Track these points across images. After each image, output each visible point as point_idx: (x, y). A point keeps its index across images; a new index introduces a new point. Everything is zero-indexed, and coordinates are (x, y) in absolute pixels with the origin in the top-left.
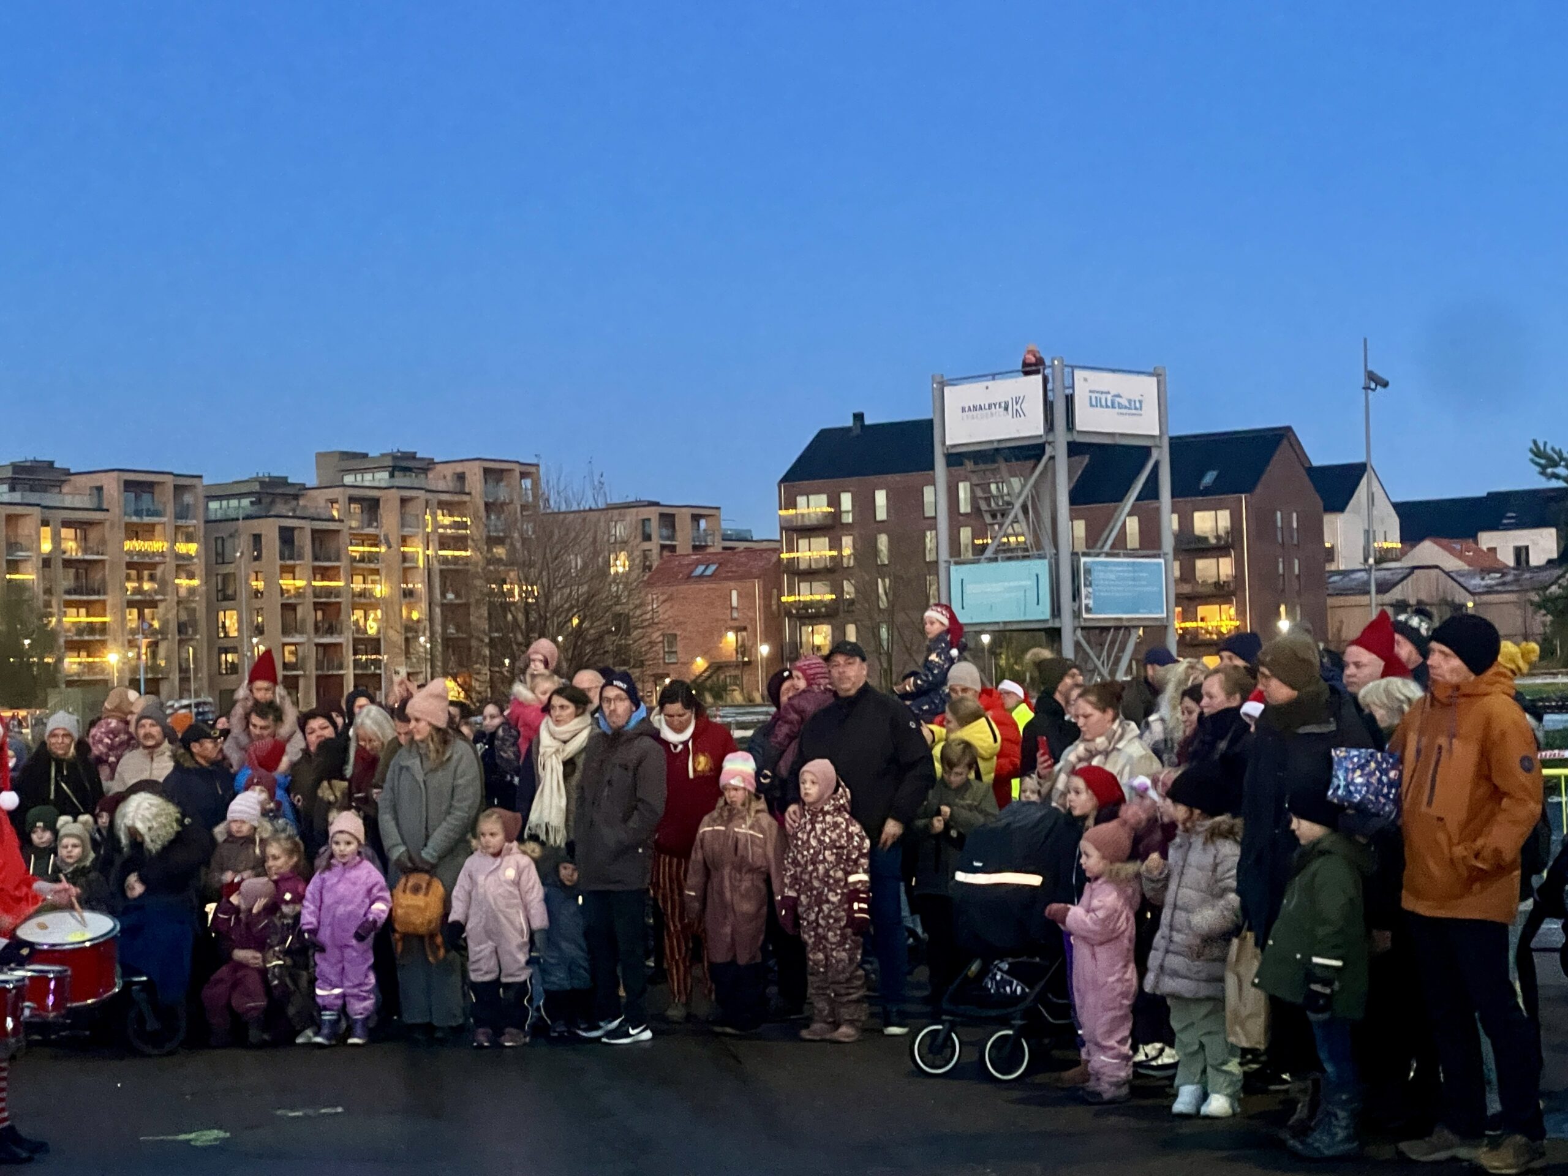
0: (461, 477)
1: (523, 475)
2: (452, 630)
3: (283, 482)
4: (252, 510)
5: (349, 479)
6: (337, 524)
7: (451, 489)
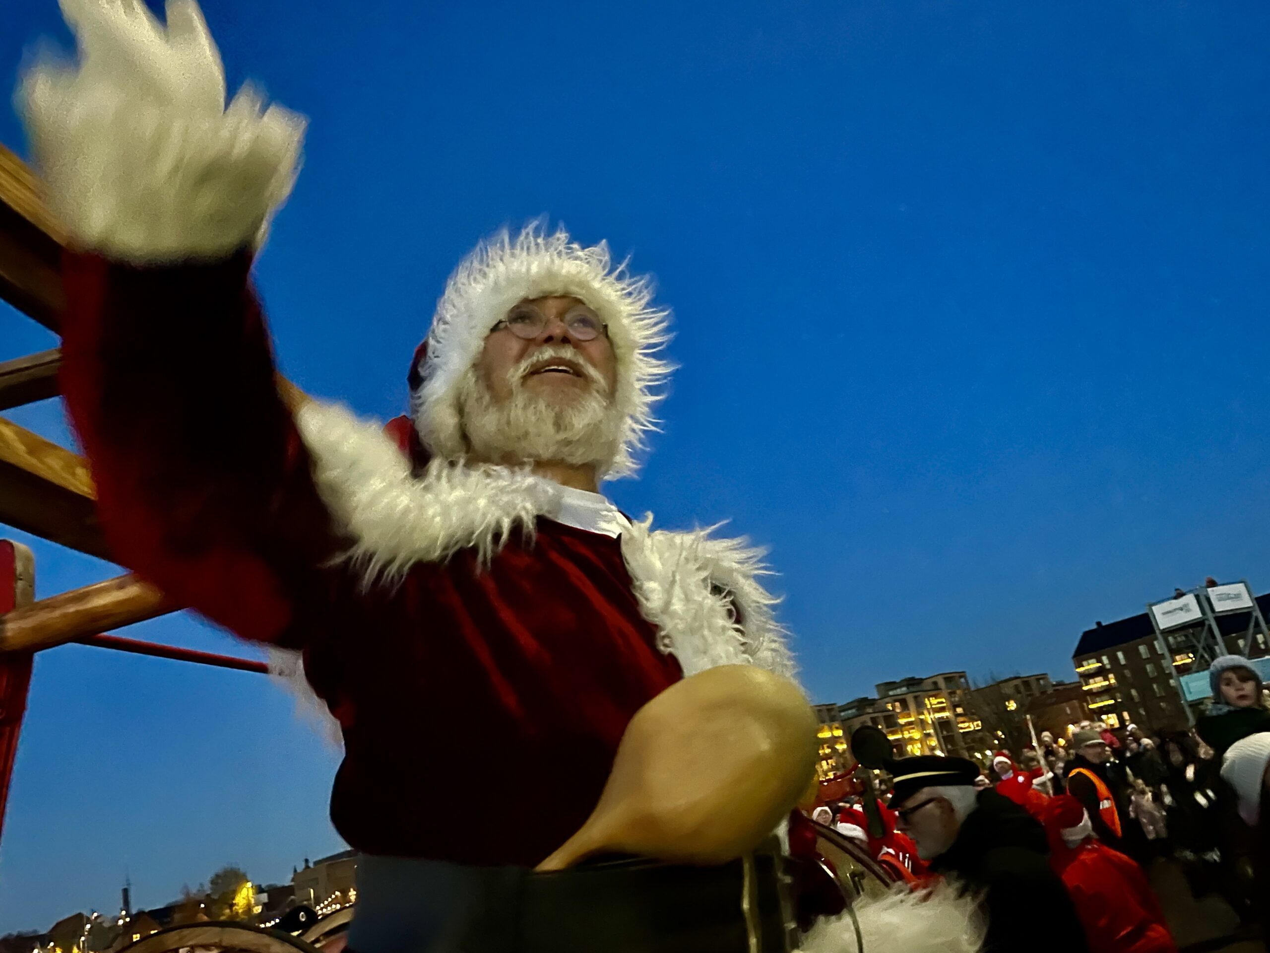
0: (935, 683)
1: (961, 677)
2: (949, 747)
3: (866, 699)
4: (857, 713)
5: (891, 693)
6: (892, 712)
7: (933, 689)
